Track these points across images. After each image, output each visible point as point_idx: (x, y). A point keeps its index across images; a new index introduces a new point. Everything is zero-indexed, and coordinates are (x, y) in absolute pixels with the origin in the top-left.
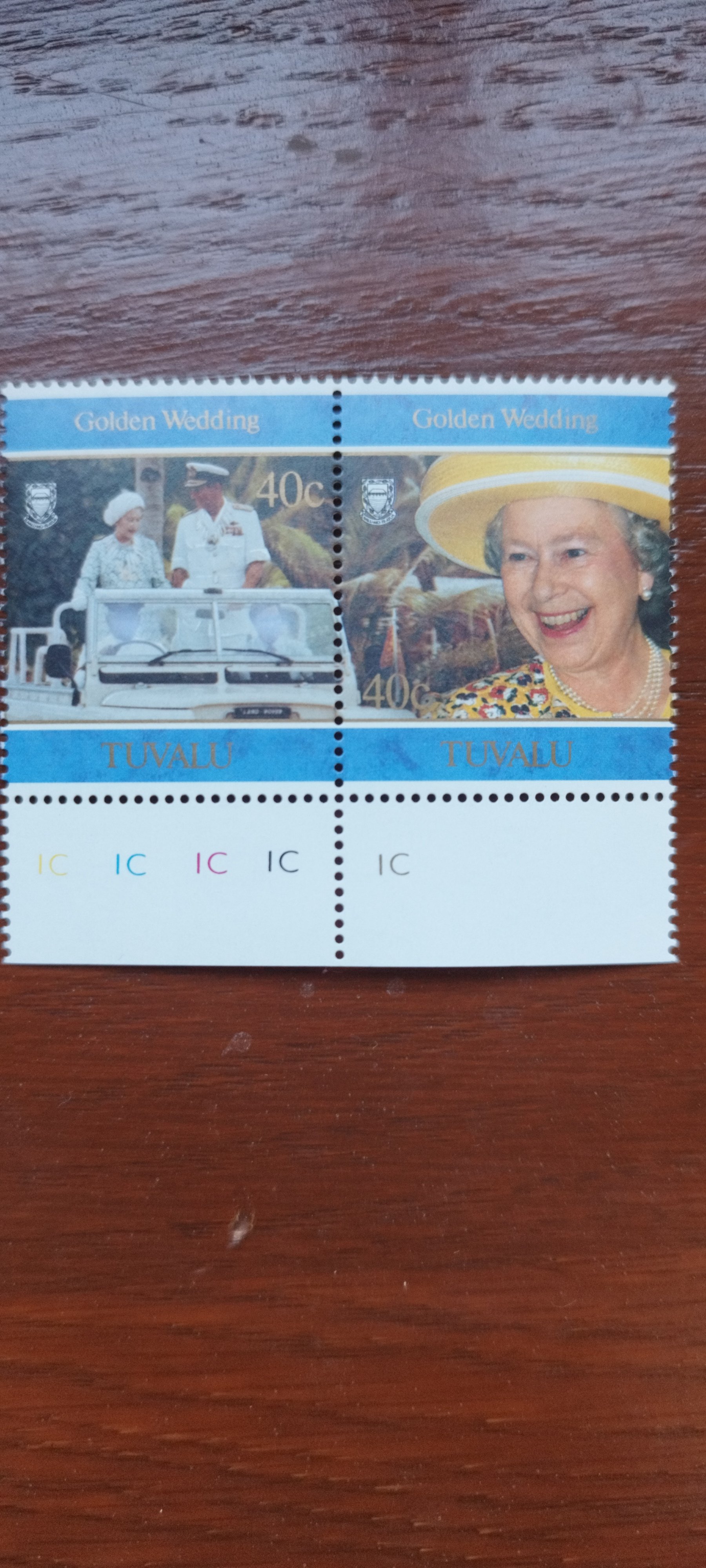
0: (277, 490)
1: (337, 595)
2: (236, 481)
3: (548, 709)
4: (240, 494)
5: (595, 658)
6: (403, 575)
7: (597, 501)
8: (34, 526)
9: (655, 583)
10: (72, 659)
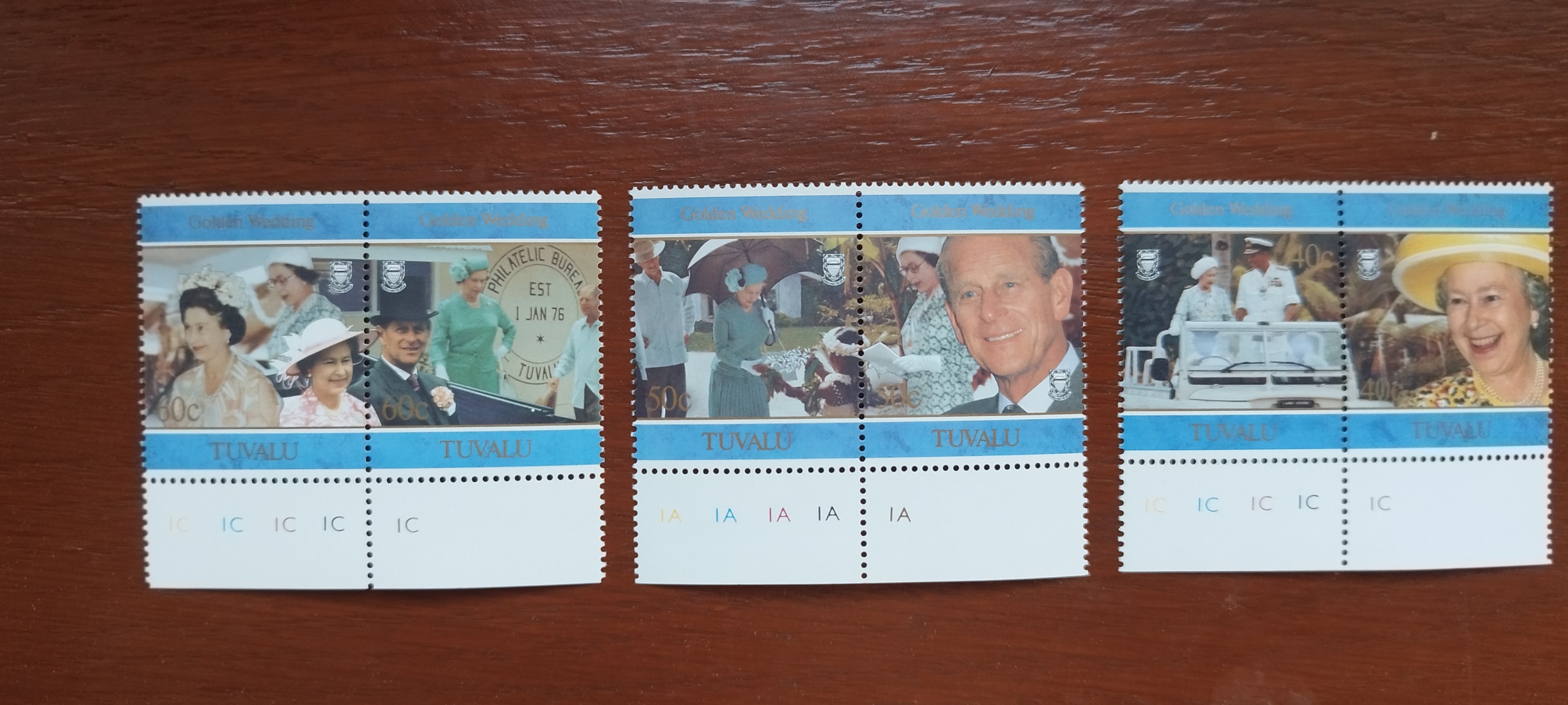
0: (1304, 256)
1: (1344, 326)
2: (1278, 250)
3: (1476, 401)
4: (1280, 259)
5: (1504, 367)
6: (1385, 313)
7: (1505, 264)
8: (1143, 278)
9: (1540, 317)
10: (1170, 368)
